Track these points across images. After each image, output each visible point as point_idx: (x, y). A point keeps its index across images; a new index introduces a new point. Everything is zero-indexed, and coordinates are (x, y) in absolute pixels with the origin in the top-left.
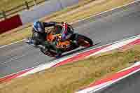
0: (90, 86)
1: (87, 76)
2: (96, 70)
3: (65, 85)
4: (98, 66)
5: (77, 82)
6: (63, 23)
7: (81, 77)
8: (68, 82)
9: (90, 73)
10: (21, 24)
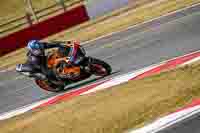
0: (185, 108)
1: (180, 92)
2: (193, 84)
3: (148, 105)
4: (195, 79)
5: (167, 101)
6: (69, 43)
7: (172, 94)
8: (154, 101)
9: (184, 89)
10: (87, 19)
